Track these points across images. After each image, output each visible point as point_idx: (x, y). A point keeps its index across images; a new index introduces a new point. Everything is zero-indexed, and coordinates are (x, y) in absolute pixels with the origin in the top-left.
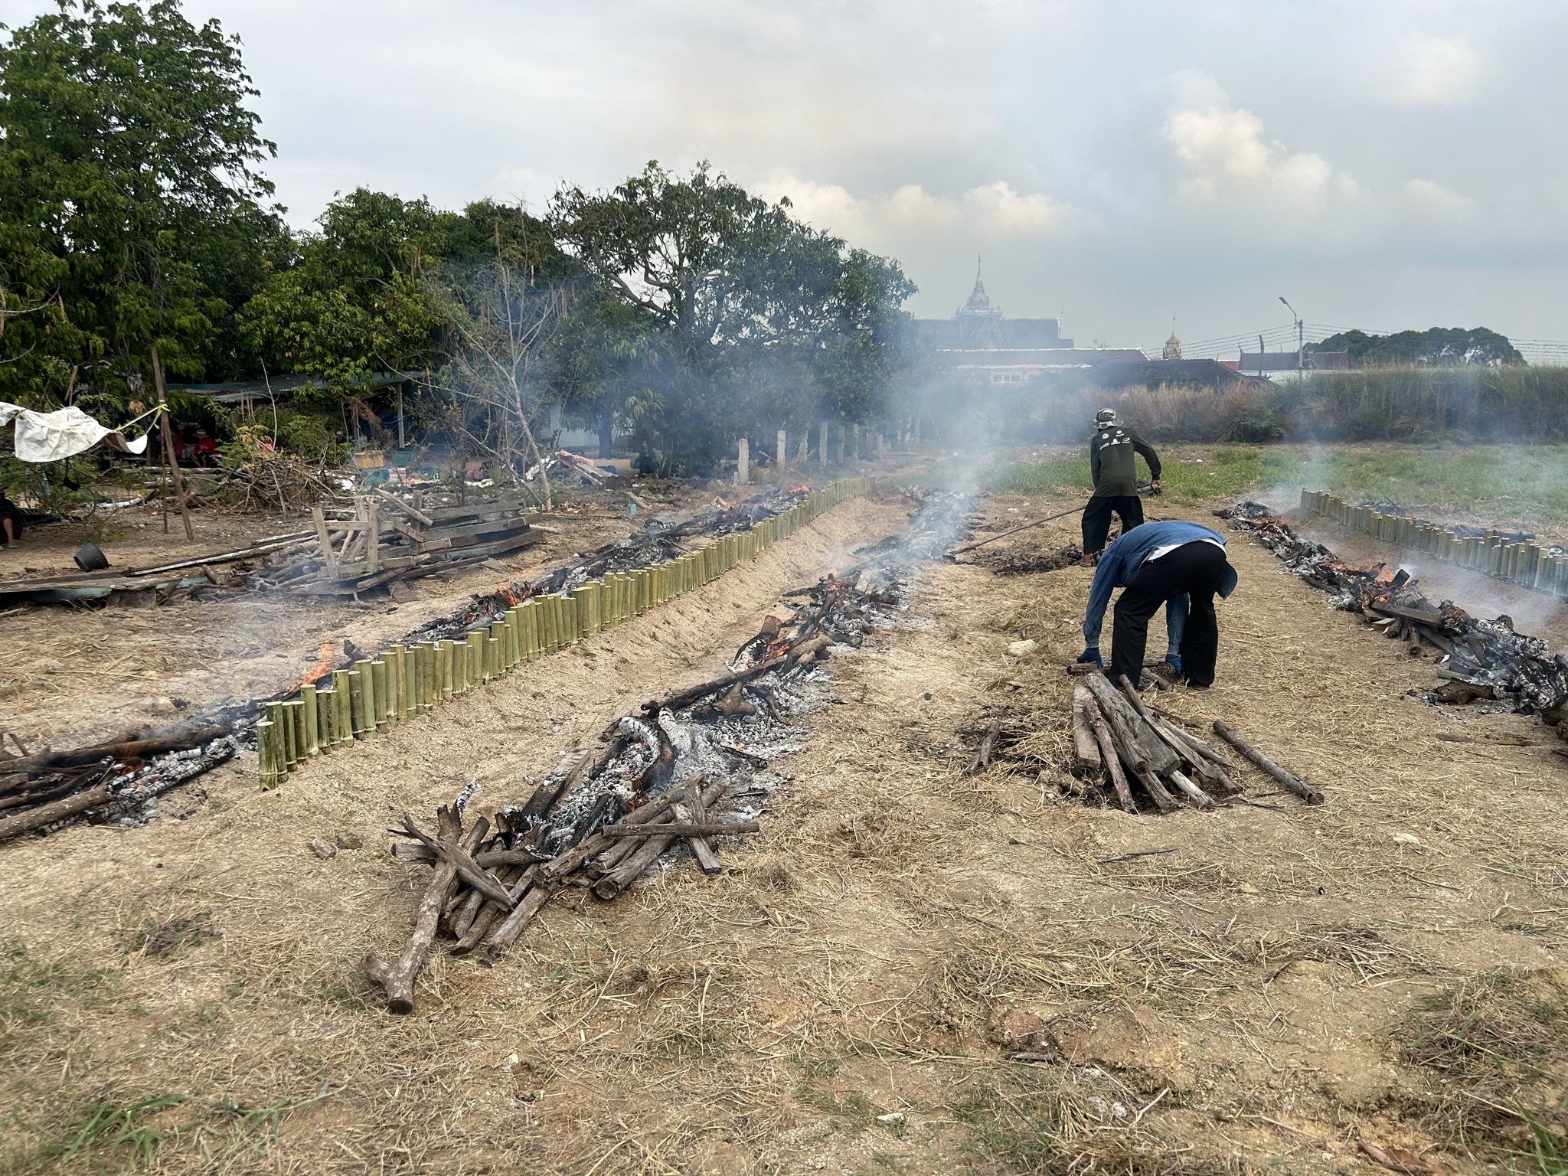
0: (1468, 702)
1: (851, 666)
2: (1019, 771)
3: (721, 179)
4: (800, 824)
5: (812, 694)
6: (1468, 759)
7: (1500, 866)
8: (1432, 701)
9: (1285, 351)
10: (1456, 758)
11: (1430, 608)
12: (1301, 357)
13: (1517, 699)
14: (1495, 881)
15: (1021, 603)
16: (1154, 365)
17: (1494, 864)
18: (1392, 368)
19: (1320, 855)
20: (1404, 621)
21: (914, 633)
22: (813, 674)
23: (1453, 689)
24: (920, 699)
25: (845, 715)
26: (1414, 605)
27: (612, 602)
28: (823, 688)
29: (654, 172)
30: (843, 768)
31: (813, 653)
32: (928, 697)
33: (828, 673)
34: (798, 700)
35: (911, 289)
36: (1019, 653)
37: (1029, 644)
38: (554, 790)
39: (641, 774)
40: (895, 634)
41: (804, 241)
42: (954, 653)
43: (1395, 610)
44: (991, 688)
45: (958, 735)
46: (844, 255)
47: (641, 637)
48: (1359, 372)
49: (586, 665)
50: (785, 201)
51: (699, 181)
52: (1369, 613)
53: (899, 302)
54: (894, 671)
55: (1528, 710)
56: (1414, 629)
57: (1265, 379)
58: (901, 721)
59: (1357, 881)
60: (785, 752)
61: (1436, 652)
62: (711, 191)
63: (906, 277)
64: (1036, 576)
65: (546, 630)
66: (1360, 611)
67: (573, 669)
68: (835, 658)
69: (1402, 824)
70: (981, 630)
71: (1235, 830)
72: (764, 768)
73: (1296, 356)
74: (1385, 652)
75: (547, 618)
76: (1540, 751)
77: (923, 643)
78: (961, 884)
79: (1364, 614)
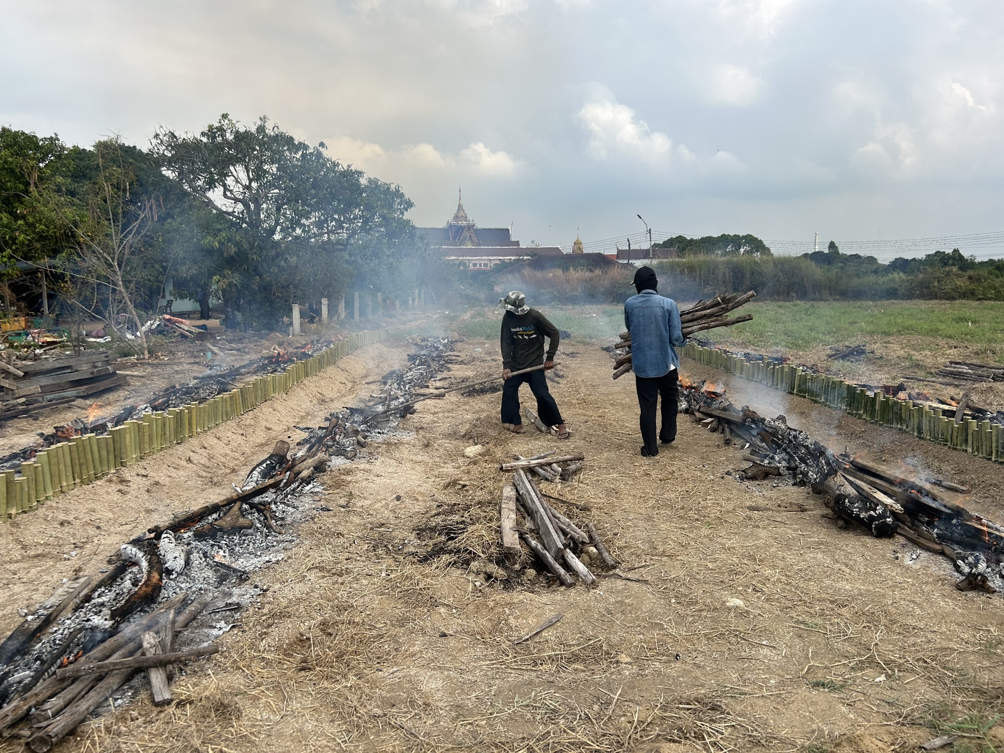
0: (764, 479)
1: (343, 477)
2: (455, 563)
3: (275, 129)
4: (263, 635)
5: (306, 503)
6: (769, 525)
7: (801, 623)
8: (742, 478)
9: (642, 248)
10: (761, 524)
11: (735, 410)
12: (651, 251)
13: (795, 476)
14: (800, 636)
15: (476, 416)
16: (568, 256)
17: (798, 622)
18: (701, 257)
19: (676, 624)
20: (719, 419)
21: (398, 444)
22: (310, 486)
23: (755, 470)
24: (392, 501)
25: (328, 521)
26: (725, 409)
27: (150, 436)
28: (317, 498)
29: (226, 121)
30: (312, 576)
31: (312, 468)
32: (398, 498)
33: (322, 484)
34: (292, 510)
35: (409, 205)
36: (471, 455)
37: (478, 448)
38: (35, 625)
39: (123, 602)
40: (384, 446)
41: (335, 172)
42: (426, 458)
43: (714, 413)
44: (446, 487)
45: (415, 533)
46: (363, 181)
47: (177, 461)
48: (684, 260)
49: (119, 491)
50: (322, 144)
51: (261, 129)
52: (698, 415)
53: (402, 213)
54: (375, 478)
55: (802, 483)
56: (726, 426)
57: (632, 265)
58: (371, 523)
59: (703, 646)
60: (268, 562)
61: (741, 441)
62: (270, 137)
63: (406, 197)
64: (489, 396)
65: (80, 465)
66: (692, 413)
67: (105, 496)
68: (331, 471)
69: (731, 588)
70: (447, 438)
71: (614, 604)
72: (246, 580)
73: (648, 251)
74: (709, 443)
75: (82, 455)
76: (814, 516)
77: (404, 452)
78: (392, 688)
79: (695, 415)
